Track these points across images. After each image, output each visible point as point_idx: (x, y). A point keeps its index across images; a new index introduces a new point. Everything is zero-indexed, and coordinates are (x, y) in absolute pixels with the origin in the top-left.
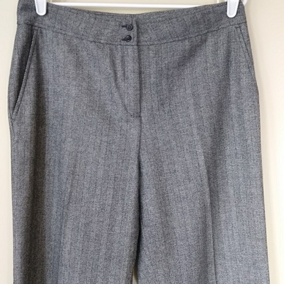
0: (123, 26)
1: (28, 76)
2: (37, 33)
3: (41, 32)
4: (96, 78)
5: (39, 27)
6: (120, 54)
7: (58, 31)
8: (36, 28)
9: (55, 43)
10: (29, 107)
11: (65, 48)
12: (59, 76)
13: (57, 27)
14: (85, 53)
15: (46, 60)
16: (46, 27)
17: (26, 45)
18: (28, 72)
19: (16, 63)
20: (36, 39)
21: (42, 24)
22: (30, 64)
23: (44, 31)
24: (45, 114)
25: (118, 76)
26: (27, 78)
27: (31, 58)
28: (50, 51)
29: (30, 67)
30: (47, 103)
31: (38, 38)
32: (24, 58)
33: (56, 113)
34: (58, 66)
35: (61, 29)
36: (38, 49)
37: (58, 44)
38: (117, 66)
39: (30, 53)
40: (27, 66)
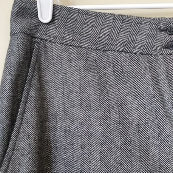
0: (162, 30)
1: (25, 108)
2: (39, 47)
3: (45, 46)
4: (129, 106)
5: (42, 39)
6: (163, 67)
7: (69, 43)
8: (38, 40)
9: (65, 59)
10: (27, 160)
11: (81, 65)
12: (73, 107)
13: (68, 37)
14: (110, 70)
15: (51, 84)
16: (52, 39)
17: (23, 62)
18: (26, 103)
19: (7, 88)
20: (37, 55)
21: (46, 34)
22: (29, 90)
23: (49, 45)
24: (52, 168)
25: (166, 98)
26: (24, 112)
27: (31, 81)
28: (57, 72)
29: (28, 94)
30: (53, 151)
31: (41, 54)
32: (20, 82)
33: (70, 165)
34: (71, 91)
35: (73, 41)
36: (40, 69)
37: (70, 61)
38: (162, 84)
39: (29, 75)
40: (25, 92)
